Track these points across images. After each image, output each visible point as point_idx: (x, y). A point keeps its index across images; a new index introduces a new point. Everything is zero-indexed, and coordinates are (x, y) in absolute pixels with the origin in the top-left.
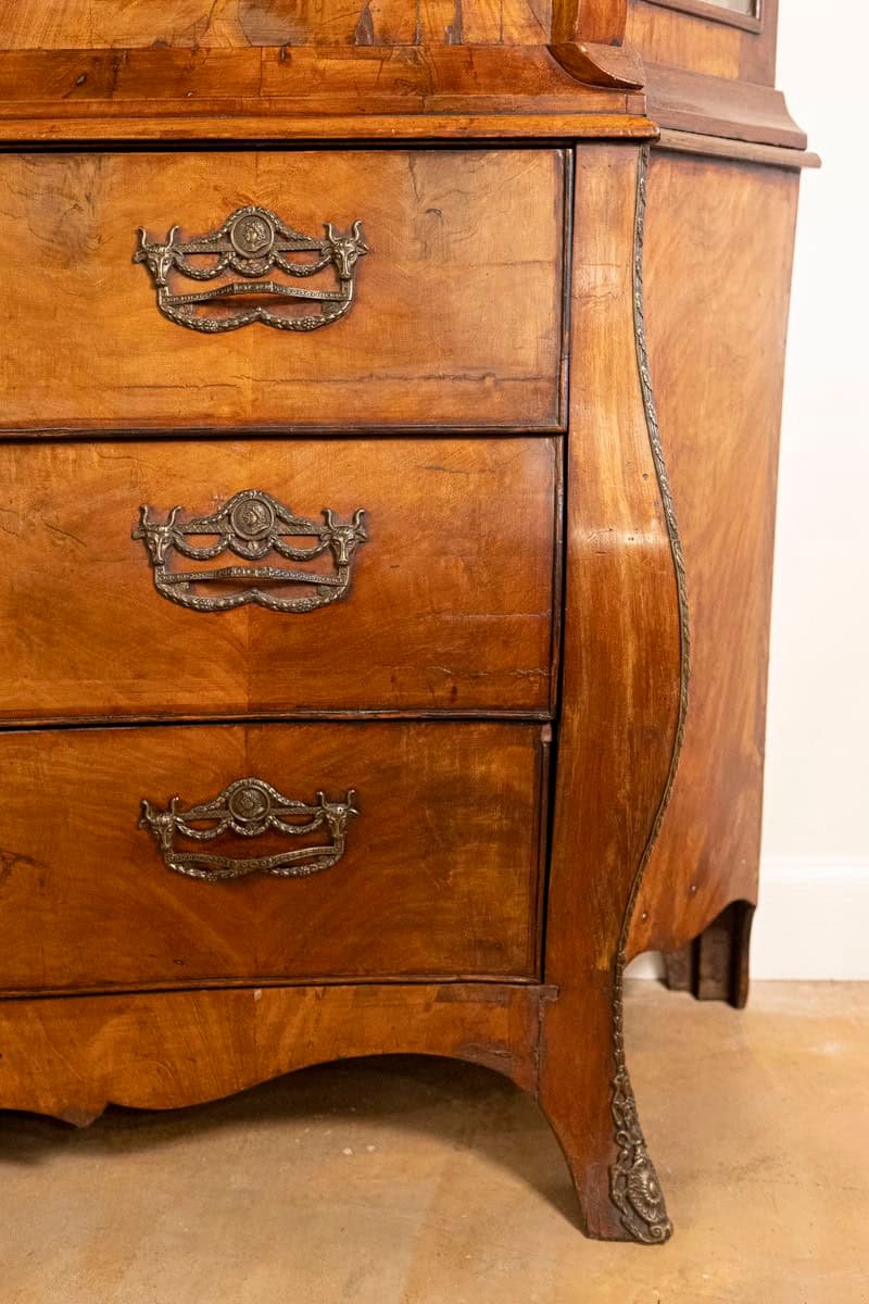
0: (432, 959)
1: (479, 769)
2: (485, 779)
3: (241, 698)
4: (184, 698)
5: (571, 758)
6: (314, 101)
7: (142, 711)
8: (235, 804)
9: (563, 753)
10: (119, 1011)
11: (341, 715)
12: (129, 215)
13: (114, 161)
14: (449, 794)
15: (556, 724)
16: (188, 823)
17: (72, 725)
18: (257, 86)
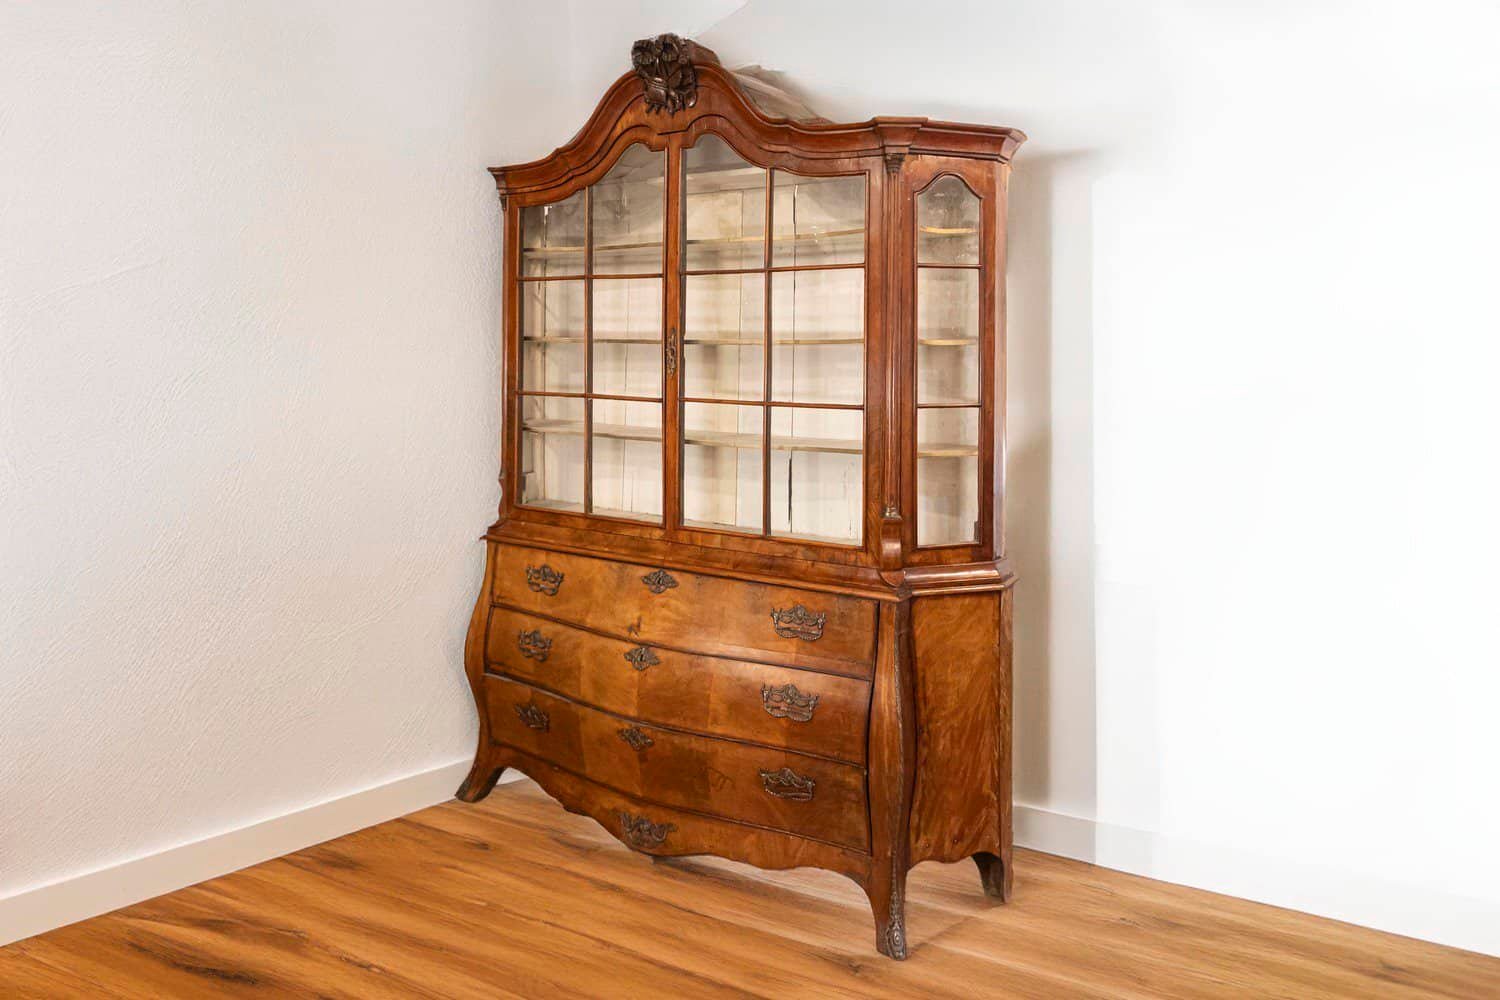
0: (839, 839)
1: (847, 780)
2: (849, 782)
3: (784, 744)
4: (769, 741)
5: (873, 781)
6: (818, 578)
7: (758, 742)
8: (782, 773)
9: (870, 778)
10: (753, 833)
11: (810, 755)
12: (771, 604)
13: (769, 587)
14: (840, 785)
15: (867, 769)
16: (772, 778)
17: (741, 743)
18: (804, 572)
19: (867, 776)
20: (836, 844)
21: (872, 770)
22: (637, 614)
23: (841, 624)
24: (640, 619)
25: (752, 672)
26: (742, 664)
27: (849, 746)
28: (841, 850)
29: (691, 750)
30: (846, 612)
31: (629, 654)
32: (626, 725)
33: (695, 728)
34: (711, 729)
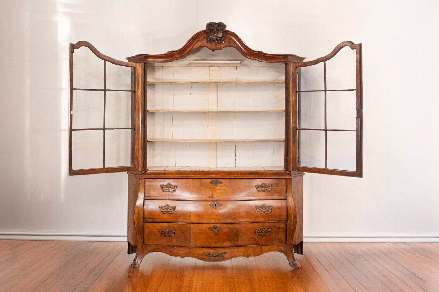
0: (277, 243)
1: (281, 226)
3: (263, 220)
4: (259, 220)
7: (256, 221)
8: (262, 229)
10: (252, 248)
11: (271, 222)
12: (254, 184)
14: (279, 228)
15: (287, 222)
16: (258, 231)
18: (263, 174)
19: (287, 224)
20: (276, 245)
21: (289, 221)
22: (211, 193)
23: (276, 186)
24: (212, 194)
25: (252, 203)
26: (248, 201)
27: (282, 217)
28: (277, 246)
29: (235, 228)
30: (278, 183)
31: (211, 204)
32: (212, 226)
33: (235, 221)
34: (241, 221)
